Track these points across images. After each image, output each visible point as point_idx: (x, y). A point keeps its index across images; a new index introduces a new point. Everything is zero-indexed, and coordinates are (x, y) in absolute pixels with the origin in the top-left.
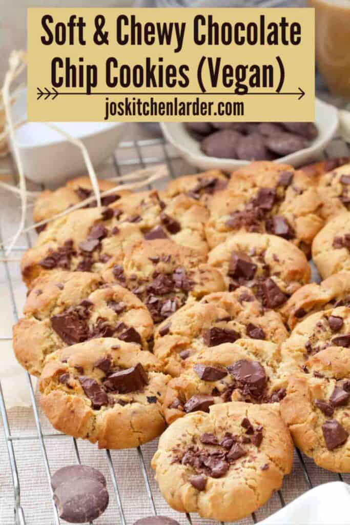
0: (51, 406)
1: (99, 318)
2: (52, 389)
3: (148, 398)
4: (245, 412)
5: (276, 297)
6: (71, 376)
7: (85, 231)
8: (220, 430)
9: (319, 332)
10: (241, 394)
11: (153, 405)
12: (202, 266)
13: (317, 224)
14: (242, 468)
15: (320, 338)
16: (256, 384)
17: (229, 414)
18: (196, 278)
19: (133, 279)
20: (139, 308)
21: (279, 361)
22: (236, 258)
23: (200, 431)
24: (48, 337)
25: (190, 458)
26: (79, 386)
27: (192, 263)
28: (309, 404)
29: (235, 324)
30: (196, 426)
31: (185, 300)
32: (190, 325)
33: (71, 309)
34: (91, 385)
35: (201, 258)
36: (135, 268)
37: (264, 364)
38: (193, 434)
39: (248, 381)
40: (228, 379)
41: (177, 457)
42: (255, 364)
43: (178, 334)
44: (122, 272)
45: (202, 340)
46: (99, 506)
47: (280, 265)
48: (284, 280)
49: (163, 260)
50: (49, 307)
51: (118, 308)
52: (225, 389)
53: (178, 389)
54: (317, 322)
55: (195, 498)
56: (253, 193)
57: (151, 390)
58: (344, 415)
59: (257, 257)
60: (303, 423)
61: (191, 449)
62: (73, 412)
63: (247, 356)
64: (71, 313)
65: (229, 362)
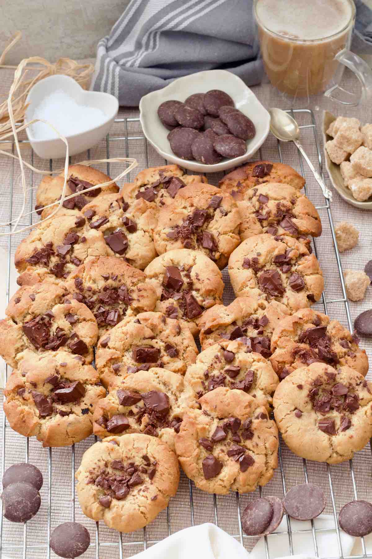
0: (10, 414)
1: (58, 328)
2: (12, 399)
3: (83, 410)
4: (146, 446)
5: (194, 312)
6: (27, 390)
7: (63, 235)
8: (126, 459)
9: (216, 362)
10: (149, 419)
11: (86, 415)
12: (140, 285)
13: (235, 240)
14: (138, 496)
15: (216, 367)
16: (161, 412)
17: (134, 447)
18: (135, 296)
19: (90, 290)
20: (88, 320)
21: (181, 391)
22: (168, 275)
23: (111, 458)
24: (20, 338)
25: (101, 481)
26: (31, 400)
27: (133, 283)
28: (195, 442)
29: (157, 342)
30: (109, 454)
31: (126, 310)
32: (123, 342)
33: (37, 320)
34: (40, 400)
35: (141, 278)
36: (91, 281)
37: (169, 394)
38: (106, 460)
39: (155, 410)
40: (141, 404)
41: (92, 478)
42: (162, 395)
43: (114, 348)
44: (81, 284)
45: (131, 353)
46: (31, 512)
47: (200, 283)
48: (201, 295)
49: (112, 278)
50: (23, 315)
51: (73, 321)
52: (138, 413)
53: (104, 409)
54: (216, 354)
55: (102, 513)
56: (189, 212)
57: (86, 401)
58: (220, 452)
59: (185, 272)
60: (189, 457)
61: (104, 472)
62: (24, 422)
63: (158, 386)
64: (38, 323)
65: (144, 390)
